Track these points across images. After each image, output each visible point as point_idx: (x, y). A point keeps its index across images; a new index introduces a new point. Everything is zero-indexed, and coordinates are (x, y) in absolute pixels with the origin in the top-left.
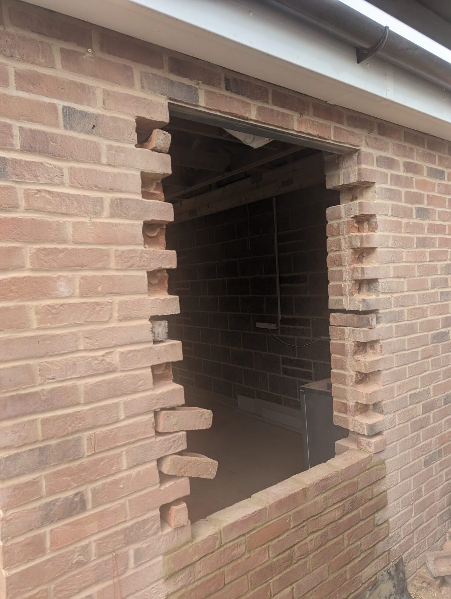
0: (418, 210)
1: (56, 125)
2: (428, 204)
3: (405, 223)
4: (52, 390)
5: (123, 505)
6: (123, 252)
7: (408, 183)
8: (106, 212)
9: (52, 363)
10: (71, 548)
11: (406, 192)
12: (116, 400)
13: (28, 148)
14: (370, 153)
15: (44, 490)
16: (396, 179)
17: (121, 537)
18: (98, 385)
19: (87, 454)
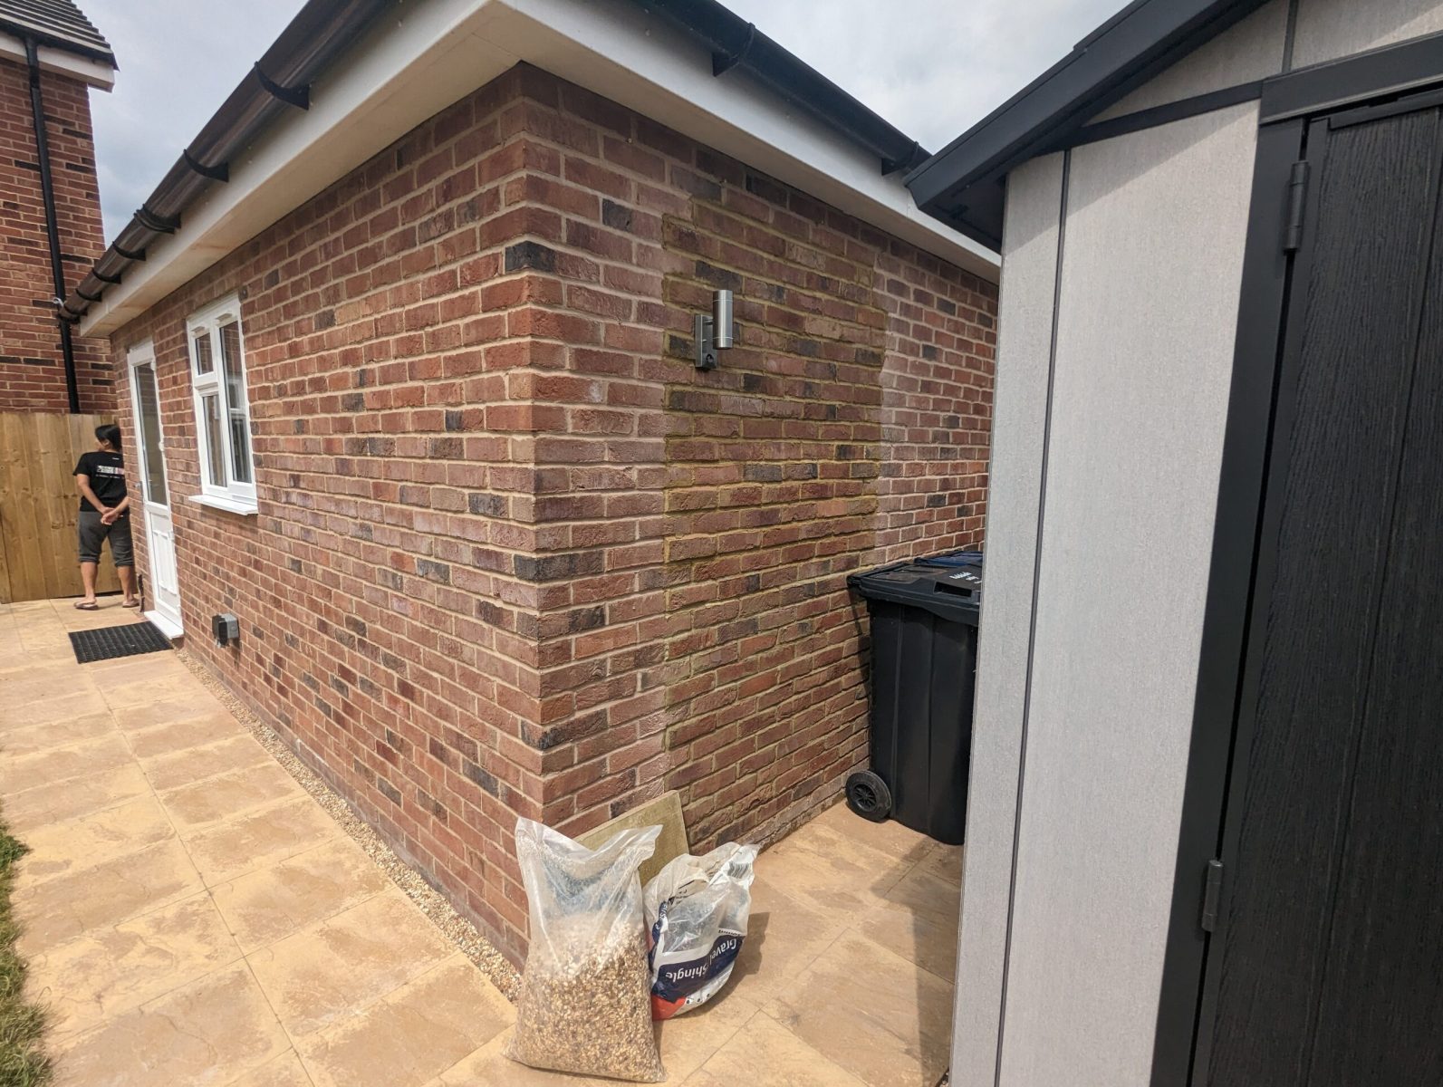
0: (925, 347)
1: (597, 220)
2: (936, 343)
3: (912, 361)
4: (582, 499)
5: (635, 626)
6: (646, 361)
7: (917, 314)
8: (633, 317)
9: (582, 471)
10: (591, 660)
11: (915, 326)
12: (633, 519)
13: (572, 242)
14: (882, 275)
15: (572, 598)
16: (906, 309)
17: (631, 659)
18: (619, 500)
19: (606, 570)
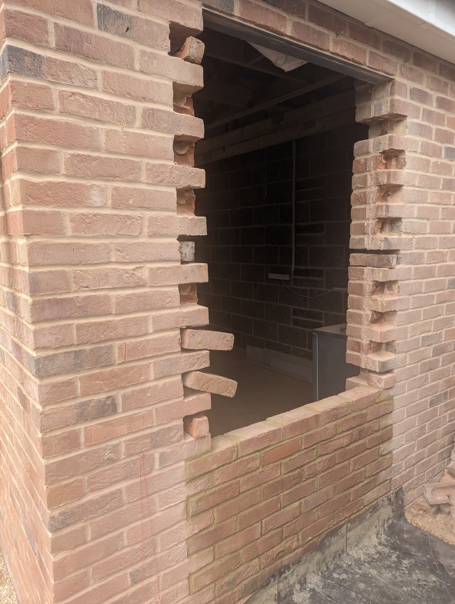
0: (448, 149)
1: (90, 25)
3: (434, 162)
4: (86, 298)
5: (150, 412)
6: (154, 166)
7: (440, 120)
8: (138, 123)
9: (85, 272)
10: (103, 446)
11: (437, 130)
12: (145, 314)
13: (63, 48)
14: (404, 84)
15: (79, 391)
16: (429, 115)
17: (148, 441)
18: (129, 297)
19: (117, 362)
